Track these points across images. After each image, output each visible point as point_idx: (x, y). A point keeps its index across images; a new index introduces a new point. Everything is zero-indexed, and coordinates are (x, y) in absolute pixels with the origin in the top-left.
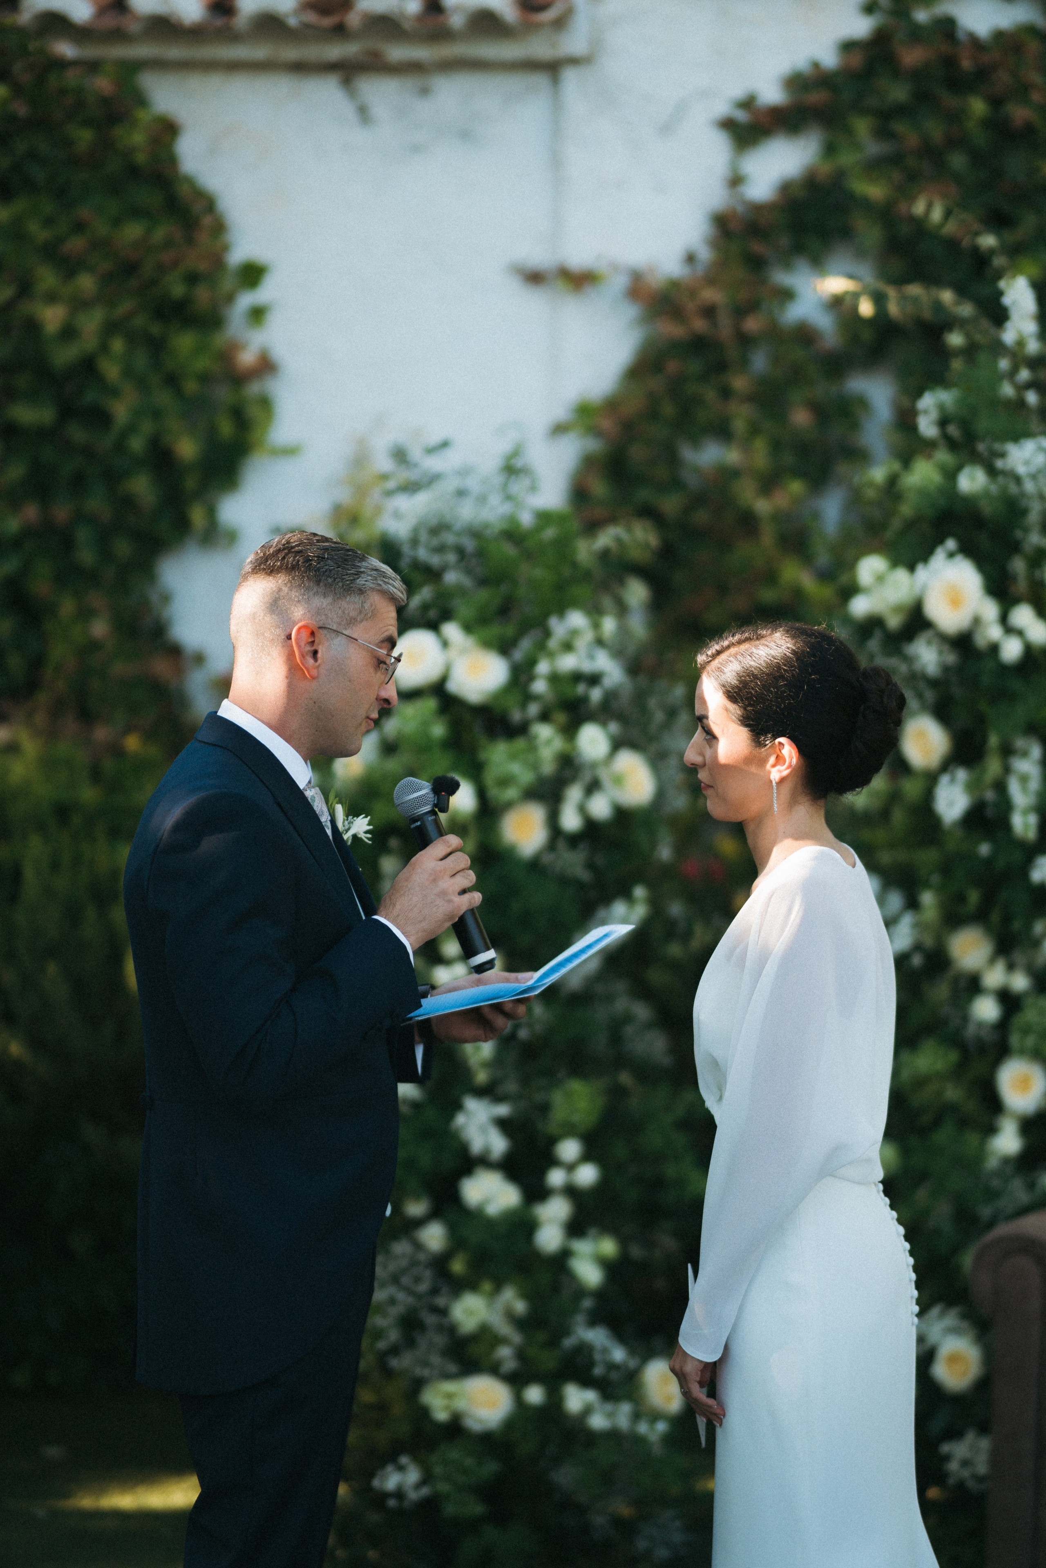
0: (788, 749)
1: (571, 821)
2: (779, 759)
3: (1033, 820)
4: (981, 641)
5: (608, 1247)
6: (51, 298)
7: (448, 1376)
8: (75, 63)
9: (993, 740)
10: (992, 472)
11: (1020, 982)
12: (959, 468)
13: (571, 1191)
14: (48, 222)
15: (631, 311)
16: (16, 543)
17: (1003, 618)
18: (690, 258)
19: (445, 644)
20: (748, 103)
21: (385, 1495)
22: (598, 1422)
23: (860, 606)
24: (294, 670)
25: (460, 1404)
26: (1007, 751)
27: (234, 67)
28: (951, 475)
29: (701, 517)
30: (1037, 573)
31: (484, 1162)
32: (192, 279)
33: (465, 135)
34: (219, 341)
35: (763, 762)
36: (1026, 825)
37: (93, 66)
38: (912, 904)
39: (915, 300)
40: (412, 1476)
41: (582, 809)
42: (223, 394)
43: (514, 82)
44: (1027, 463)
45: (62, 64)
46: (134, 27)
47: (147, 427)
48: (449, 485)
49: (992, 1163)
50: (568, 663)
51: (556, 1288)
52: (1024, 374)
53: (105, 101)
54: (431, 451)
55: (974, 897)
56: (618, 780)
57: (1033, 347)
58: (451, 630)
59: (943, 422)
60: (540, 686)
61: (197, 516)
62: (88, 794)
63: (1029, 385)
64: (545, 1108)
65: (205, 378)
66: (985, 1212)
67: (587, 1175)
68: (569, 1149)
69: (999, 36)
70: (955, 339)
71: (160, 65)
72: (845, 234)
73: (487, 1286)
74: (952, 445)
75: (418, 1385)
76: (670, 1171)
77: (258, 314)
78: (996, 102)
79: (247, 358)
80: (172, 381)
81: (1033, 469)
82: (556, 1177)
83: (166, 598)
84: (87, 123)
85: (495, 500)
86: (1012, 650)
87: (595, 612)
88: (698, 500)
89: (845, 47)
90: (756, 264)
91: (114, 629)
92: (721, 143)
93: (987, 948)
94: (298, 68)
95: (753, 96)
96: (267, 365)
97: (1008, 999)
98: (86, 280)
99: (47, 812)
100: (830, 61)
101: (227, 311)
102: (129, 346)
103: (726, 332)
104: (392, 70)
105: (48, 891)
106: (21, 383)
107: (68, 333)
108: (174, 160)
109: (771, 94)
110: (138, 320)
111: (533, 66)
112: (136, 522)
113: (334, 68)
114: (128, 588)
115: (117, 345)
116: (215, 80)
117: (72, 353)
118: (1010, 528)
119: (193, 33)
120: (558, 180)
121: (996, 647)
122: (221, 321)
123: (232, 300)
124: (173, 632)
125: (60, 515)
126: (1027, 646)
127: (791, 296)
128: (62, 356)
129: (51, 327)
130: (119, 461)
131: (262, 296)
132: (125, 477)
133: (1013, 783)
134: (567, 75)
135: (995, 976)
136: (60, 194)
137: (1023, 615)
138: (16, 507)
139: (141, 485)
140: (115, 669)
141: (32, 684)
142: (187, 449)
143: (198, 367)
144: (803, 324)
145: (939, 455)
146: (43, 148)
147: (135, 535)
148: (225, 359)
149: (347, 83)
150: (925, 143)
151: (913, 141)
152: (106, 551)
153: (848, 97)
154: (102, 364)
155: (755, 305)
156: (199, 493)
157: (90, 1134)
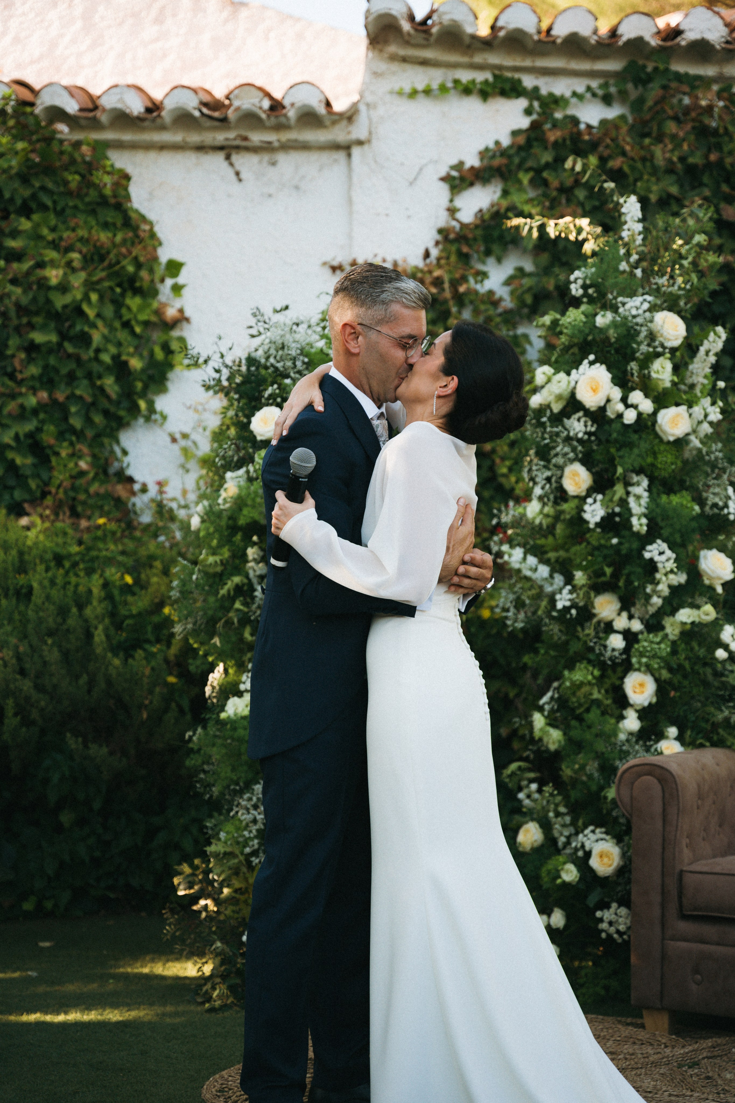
3: (644, 521)
4: (611, 414)
8: (68, 138)
9: (620, 470)
10: (615, 314)
11: (636, 626)
12: (596, 315)
14: (53, 230)
16: (35, 412)
17: (624, 400)
18: (427, 254)
20: (459, 166)
23: (536, 401)
26: (627, 484)
27: (163, 147)
28: (591, 318)
30: (646, 372)
32: (138, 264)
33: (297, 188)
34: (155, 305)
36: (641, 525)
37: (79, 142)
38: (569, 579)
42: (156, 334)
43: (326, 157)
44: (637, 308)
45: (61, 140)
46: (104, 118)
47: (113, 349)
49: (622, 737)
52: (634, 257)
53: (86, 161)
55: (608, 571)
57: (639, 241)
59: (585, 287)
61: (143, 404)
62: (75, 549)
63: (638, 266)
65: (146, 324)
69: (603, 122)
71: (120, 146)
74: (591, 300)
77: (177, 289)
78: (603, 160)
79: (171, 313)
80: (127, 325)
81: (640, 311)
83: (125, 453)
84: (76, 172)
86: (630, 417)
89: (515, 133)
90: (464, 258)
91: (92, 465)
92: (444, 190)
93: (616, 605)
94: (201, 148)
95: (461, 163)
96: (182, 319)
97: (629, 636)
98: (75, 256)
99: (49, 556)
100: (506, 141)
101: (160, 287)
102: (101, 298)
103: (448, 294)
104: (255, 150)
105: (48, 598)
106: (38, 320)
107: (63, 288)
108: (128, 198)
109: (472, 161)
110: (106, 284)
111: (336, 147)
112: (105, 404)
113: (221, 148)
114: (102, 445)
115: (94, 297)
116: (152, 155)
117: (67, 299)
118: (629, 345)
119: (139, 119)
120: (351, 213)
121: (620, 416)
122: (154, 293)
123: (162, 281)
124: (129, 472)
125: (60, 396)
126: (640, 415)
127: (484, 275)
128: (60, 301)
129: (54, 281)
130: (96, 368)
131: (181, 280)
132: (100, 377)
133: (631, 500)
134: (356, 151)
135: (621, 622)
136: (60, 213)
137: (636, 397)
138: (34, 391)
139: (109, 382)
140: (94, 488)
141: (44, 494)
142: (136, 364)
143: (143, 317)
144: (491, 293)
145: (583, 307)
146: (50, 185)
147: (106, 413)
148: (159, 313)
149: (228, 157)
150: (562, 184)
151: (555, 183)
152: (89, 420)
153: (516, 160)
154: (85, 307)
155: (464, 279)
156: (143, 394)
157: (73, 742)
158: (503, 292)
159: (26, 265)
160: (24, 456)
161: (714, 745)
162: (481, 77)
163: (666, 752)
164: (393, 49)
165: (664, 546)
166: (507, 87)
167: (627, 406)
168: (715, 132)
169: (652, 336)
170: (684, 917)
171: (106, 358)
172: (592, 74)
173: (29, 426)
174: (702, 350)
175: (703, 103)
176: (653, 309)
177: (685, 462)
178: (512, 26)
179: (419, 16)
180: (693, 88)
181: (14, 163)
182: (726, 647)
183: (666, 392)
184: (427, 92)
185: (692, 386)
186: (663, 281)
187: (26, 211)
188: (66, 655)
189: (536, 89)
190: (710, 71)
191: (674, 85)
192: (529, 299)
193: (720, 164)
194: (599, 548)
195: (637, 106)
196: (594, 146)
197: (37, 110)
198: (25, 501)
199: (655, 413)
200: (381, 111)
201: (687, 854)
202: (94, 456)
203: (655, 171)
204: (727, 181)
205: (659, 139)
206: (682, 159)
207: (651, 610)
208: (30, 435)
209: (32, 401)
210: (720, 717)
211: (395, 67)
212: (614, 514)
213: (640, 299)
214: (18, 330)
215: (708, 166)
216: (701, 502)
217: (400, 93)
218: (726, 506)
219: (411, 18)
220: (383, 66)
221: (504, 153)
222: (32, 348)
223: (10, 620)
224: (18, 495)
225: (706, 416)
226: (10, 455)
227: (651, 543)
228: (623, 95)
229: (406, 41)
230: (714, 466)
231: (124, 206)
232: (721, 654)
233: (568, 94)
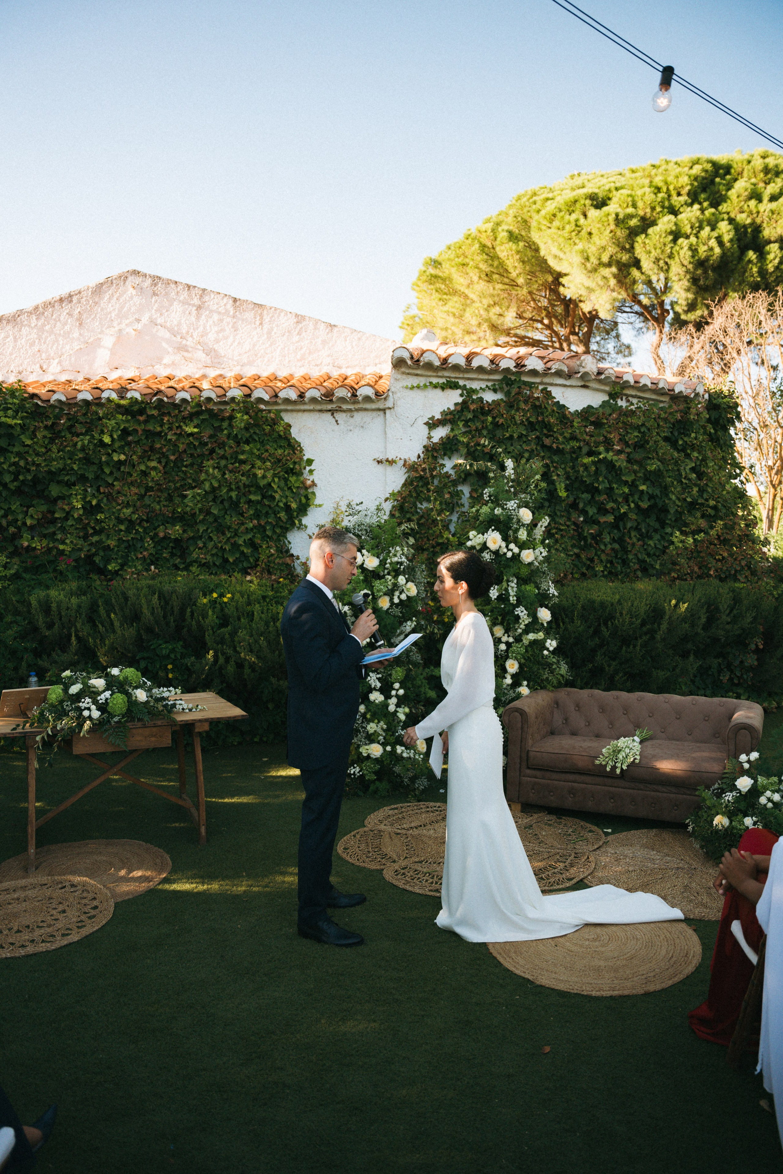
0: (464, 585)
1: (396, 600)
2: (462, 588)
3: (515, 598)
4: (501, 553)
5: (407, 710)
6: (260, 469)
7: (366, 744)
8: (265, 410)
9: (505, 578)
10: (503, 509)
11: (511, 640)
12: (495, 508)
13: (397, 696)
14: (258, 450)
15: (404, 470)
16: (252, 529)
17: (507, 547)
18: (419, 457)
19: (363, 555)
20: (432, 419)
21: (350, 774)
22: (405, 755)
23: (469, 544)
24: (327, 566)
25: (370, 752)
26: (508, 581)
27: (304, 411)
28: (493, 510)
29: (422, 521)
30: (516, 535)
31: (375, 689)
32: (295, 463)
33: (362, 427)
34: (302, 479)
35: (457, 589)
37: (270, 411)
39: (481, 465)
40: (358, 769)
41: (399, 597)
42: (302, 492)
43: (375, 414)
44: (512, 507)
45: (262, 410)
46: (280, 402)
47: (284, 500)
48: (363, 513)
49: (504, 686)
50: (395, 559)
51: (394, 720)
52: (511, 484)
53: (273, 419)
54: (357, 505)
55: (500, 618)
56: (408, 590)
57: (513, 477)
58: (364, 551)
59: (490, 496)
60: (388, 566)
61: (297, 522)
62: (271, 593)
63: (512, 487)
64: (390, 675)
65: (298, 487)
66: (503, 699)
67: (401, 692)
68: (397, 685)
69: (493, 401)
70: (491, 475)
71: (286, 411)
72: (457, 450)
73: (376, 721)
74: (493, 502)
75: (359, 746)
76: (423, 690)
77: (311, 471)
78: (494, 418)
79: (309, 483)
80: (290, 488)
81: (514, 508)
82: (393, 693)
83: (290, 543)
84: (268, 425)
85: (375, 517)
86: (509, 555)
87: (402, 546)
88: (422, 517)
89: (456, 404)
90: (435, 458)
91: (277, 551)
92: (426, 428)
93: (503, 631)
94: (321, 411)
95: (433, 417)
96: (314, 484)
97: (508, 644)
98: (268, 464)
99: (260, 597)
100: (452, 408)
101: (304, 471)
102: (279, 480)
103: (428, 475)
104: (344, 411)
105: (261, 618)
106: (252, 489)
107: (264, 477)
108: (290, 434)
109: (438, 416)
110: (282, 473)
111: (379, 410)
112: (282, 524)
113: (330, 411)
114: (280, 540)
115: (276, 480)
116: (300, 414)
117: (265, 482)
118: (508, 523)
119: (295, 402)
120: (386, 438)
121: (505, 554)
122: (302, 474)
123: (305, 468)
124: (293, 551)
125: (263, 523)
126: (513, 554)
127: (443, 465)
128: (262, 483)
129: (260, 475)
130: (277, 509)
131: (312, 467)
132: (279, 513)
133: (510, 588)
134: (388, 412)
135: (505, 639)
136: (262, 443)
137: (512, 546)
138: (251, 520)
139: (283, 515)
140: (277, 561)
141: (256, 566)
142: (294, 506)
143: (296, 485)
144: (447, 472)
145: (489, 505)
146: (257, 431)
147: (281, 527)
148: (303, 483)
149: (333, 414)
150: (477, 428)
151: (474, 428)
152: (274, 532)
153: (457, 417)
154: (273, 484)
155: (435, 468)
156: (297, 517)
157: (273, 680)
158: (452, 472)
159: (248, 467)
160: (248, 549)
161: (542, 688)
162: (442, 381)
163: (522, 692)
164: (403, 370)
165: (523, 609)
166: (452, 385)
167: (509, 550)
168: (540, 407)
169: (519, 521)
170: (528, 768)
171: (281, 505)
172: (488, 380)
173: (249, 536)
174: (539, 525)
175: (536, 395)
176: (519, 507)
177: (532, 571)
178: (454, 363)
179: (416, 358)
180: (531, 387)
181: (243, 425)
182: (548, 649)
183: (524, 542)
184: (418, 387)
185: (535, 539)
186: (523, 496)
187: (247, 442)
188: (269, 642)
189: (465, 386)
190: (538, 380)
191: (523, 387)
192: (463, 476)
193: (543, 421)
194: (496, 608)
195: (508, 394)
196: (490, 411)
197: (252, 399)
198: (249, 568)
199: (520, 552)
200: (398, 395)
201: (530, 742)
202: (276, 546)
203: (516, 424)
204: (546, 428)
205: (518, 409)
206: (527, 419)
207: (517, 634)
208: (250, 539)
209: (251, 525)
210: (545, 677)
211: (404, 376)
212: (502, 594)
213: (513, 502)
214: (244, 494)
215: (538, 422)
216: (539, 589)
217: (407, 388)
218: (549, 590)
219: (412, 358)
220: (399, 376)
221: (451, 413)
222: (250, 502)
223: (245, 628)
224: (245, 564)
225: (541, 553)
226: (242, 548)
227: (518, 607)
228: (501, 389)
229: (410, 367)
230: (544, 573)
231: (289, 437)
232: (546, 652)
233: (478, 388)
